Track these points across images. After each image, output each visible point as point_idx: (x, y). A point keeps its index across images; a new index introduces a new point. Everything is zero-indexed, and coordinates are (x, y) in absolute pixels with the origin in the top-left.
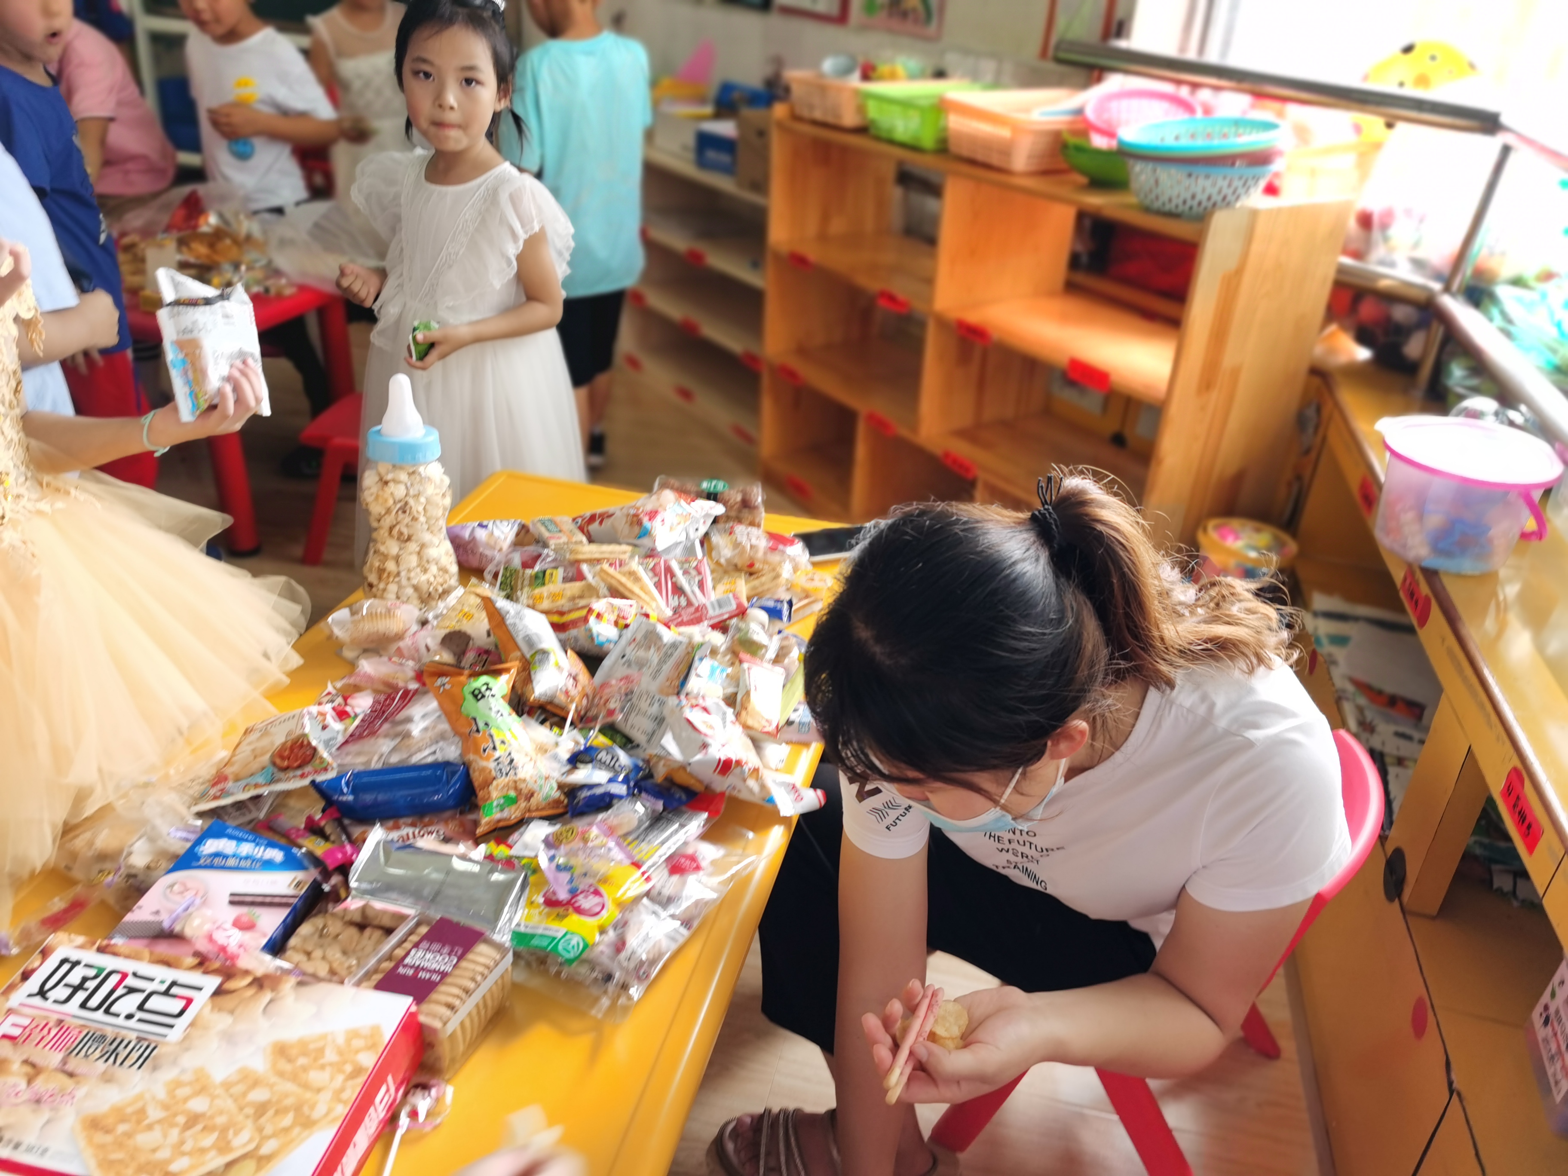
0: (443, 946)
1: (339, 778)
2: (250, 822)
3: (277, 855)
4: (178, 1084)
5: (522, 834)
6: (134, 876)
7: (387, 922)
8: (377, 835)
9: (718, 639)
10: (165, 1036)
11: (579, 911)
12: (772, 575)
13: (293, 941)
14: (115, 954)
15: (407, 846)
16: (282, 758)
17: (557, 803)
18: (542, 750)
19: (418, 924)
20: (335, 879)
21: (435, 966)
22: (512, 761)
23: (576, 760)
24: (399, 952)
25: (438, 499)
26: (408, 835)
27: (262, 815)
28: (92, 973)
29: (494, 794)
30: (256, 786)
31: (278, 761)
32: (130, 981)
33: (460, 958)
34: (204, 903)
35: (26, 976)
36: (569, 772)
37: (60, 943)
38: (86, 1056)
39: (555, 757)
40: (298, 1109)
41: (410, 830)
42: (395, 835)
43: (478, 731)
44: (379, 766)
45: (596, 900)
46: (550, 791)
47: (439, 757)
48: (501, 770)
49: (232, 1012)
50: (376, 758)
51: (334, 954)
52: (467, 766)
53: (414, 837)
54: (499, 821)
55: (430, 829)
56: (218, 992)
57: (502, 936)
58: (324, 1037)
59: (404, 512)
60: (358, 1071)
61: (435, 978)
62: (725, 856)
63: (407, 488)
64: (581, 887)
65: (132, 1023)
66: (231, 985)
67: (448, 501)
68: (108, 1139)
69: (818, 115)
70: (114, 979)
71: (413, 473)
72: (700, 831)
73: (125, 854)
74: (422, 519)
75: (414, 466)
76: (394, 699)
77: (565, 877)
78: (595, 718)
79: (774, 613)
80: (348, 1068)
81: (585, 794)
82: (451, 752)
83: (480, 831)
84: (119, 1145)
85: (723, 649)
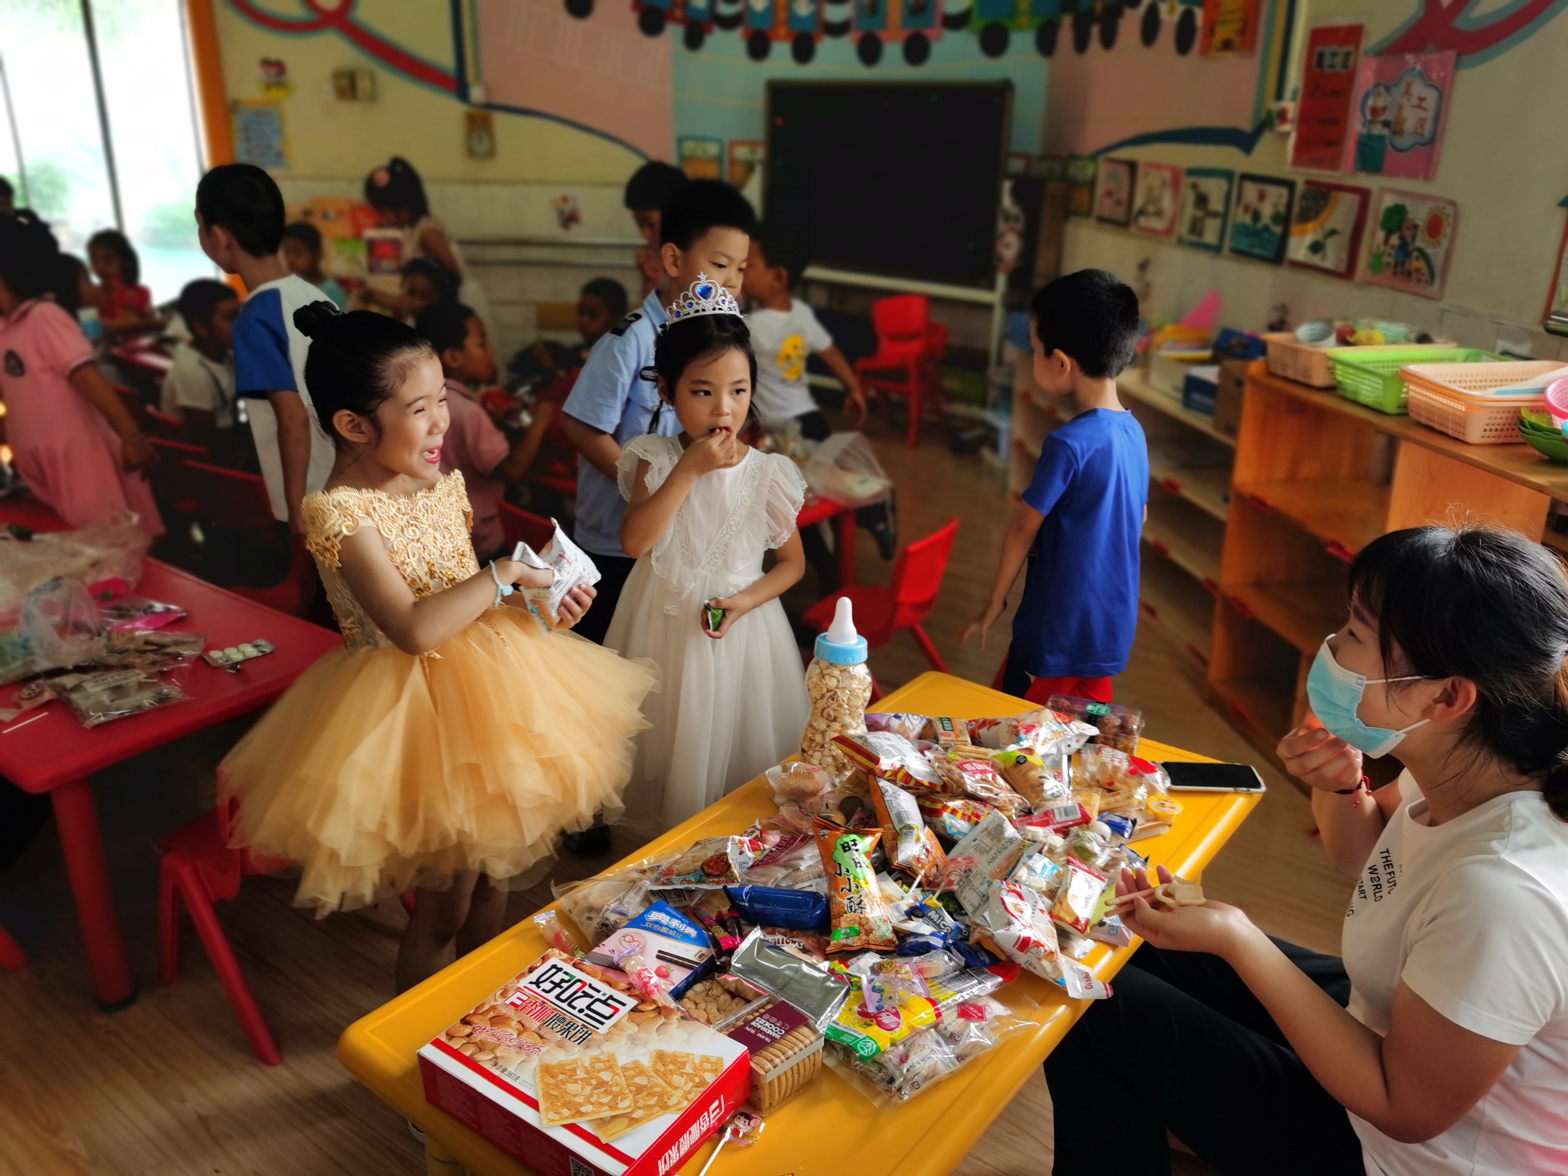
0: (778, 1021)
1: (742, 888)
2: (684, 907)
3: (693, 932)
4: (597, 1060)
5: (858, 959)
6: (607, 925)
7: (750, 997)
8: (756, 934)
9: (1058, 841)
10: (598, 1028)
11: (880, 1024)
12: (1127, 795)
13: (690, 993)
14: (582, 970)
15: (775, 947)
16: (709, 866)
17: (890, 941)
18: (888, 899)
19: (768, 1003)
20: (723, 959)
21: (770, 1032)
22: (861, 901)
23: (914, 912)
24: (751, 1017)
25: (859, 692)
26: (779, 940)
27: (692, 904)
28: (567, 978)
29: (843, 924)
30: (689, 882)
31: (705, 868)
32: (587, 989)
33: (787, 1032)
34: (642, 953)
35: (531, 970)
36: (904, 921)
37: (554, 955)
38: (552, 1028)
39: (897, 908)
40: (661, 1096)
41: (780, 937)
42: (770, 938)
43: (840, 875)
44: (773, 886)
45: (895, 1019)
46: (885, 931)
47: (813, 889)
48: (851, 907)
49: (638, 1025)
50: (772, 880)
51: (713, 1008)
52: (829, 899)
53: (783, 943)
54: (844, 945)
55: (794, 939)
56: (634, 1010)
57: (822, 1028)
58: (688, 1055)
59: (833, 699)
60: (703, 1082)
61: (767, 1039)
62: (1009, 1016)
63: (838, 681)
64: (886, 1007)
65: (581, 1015)
66: (643, 1007)
67: (868, 695)
68: (552, 1081)
69: (1290, 374)
70: (579, 985)
71: (845, 670)
72: (993, 989)
73: (603, 910)
74: (846, 706)
75: (845, 665)
76: (795, 841)
77: (877, 996)
78: (938, 885)
79: (1117, 829)
80: (697, 1080)
81: (911, 940)
82: (821, 887)
83: (829, 949)
84: (557, 1086)
85: (1059, 850)
